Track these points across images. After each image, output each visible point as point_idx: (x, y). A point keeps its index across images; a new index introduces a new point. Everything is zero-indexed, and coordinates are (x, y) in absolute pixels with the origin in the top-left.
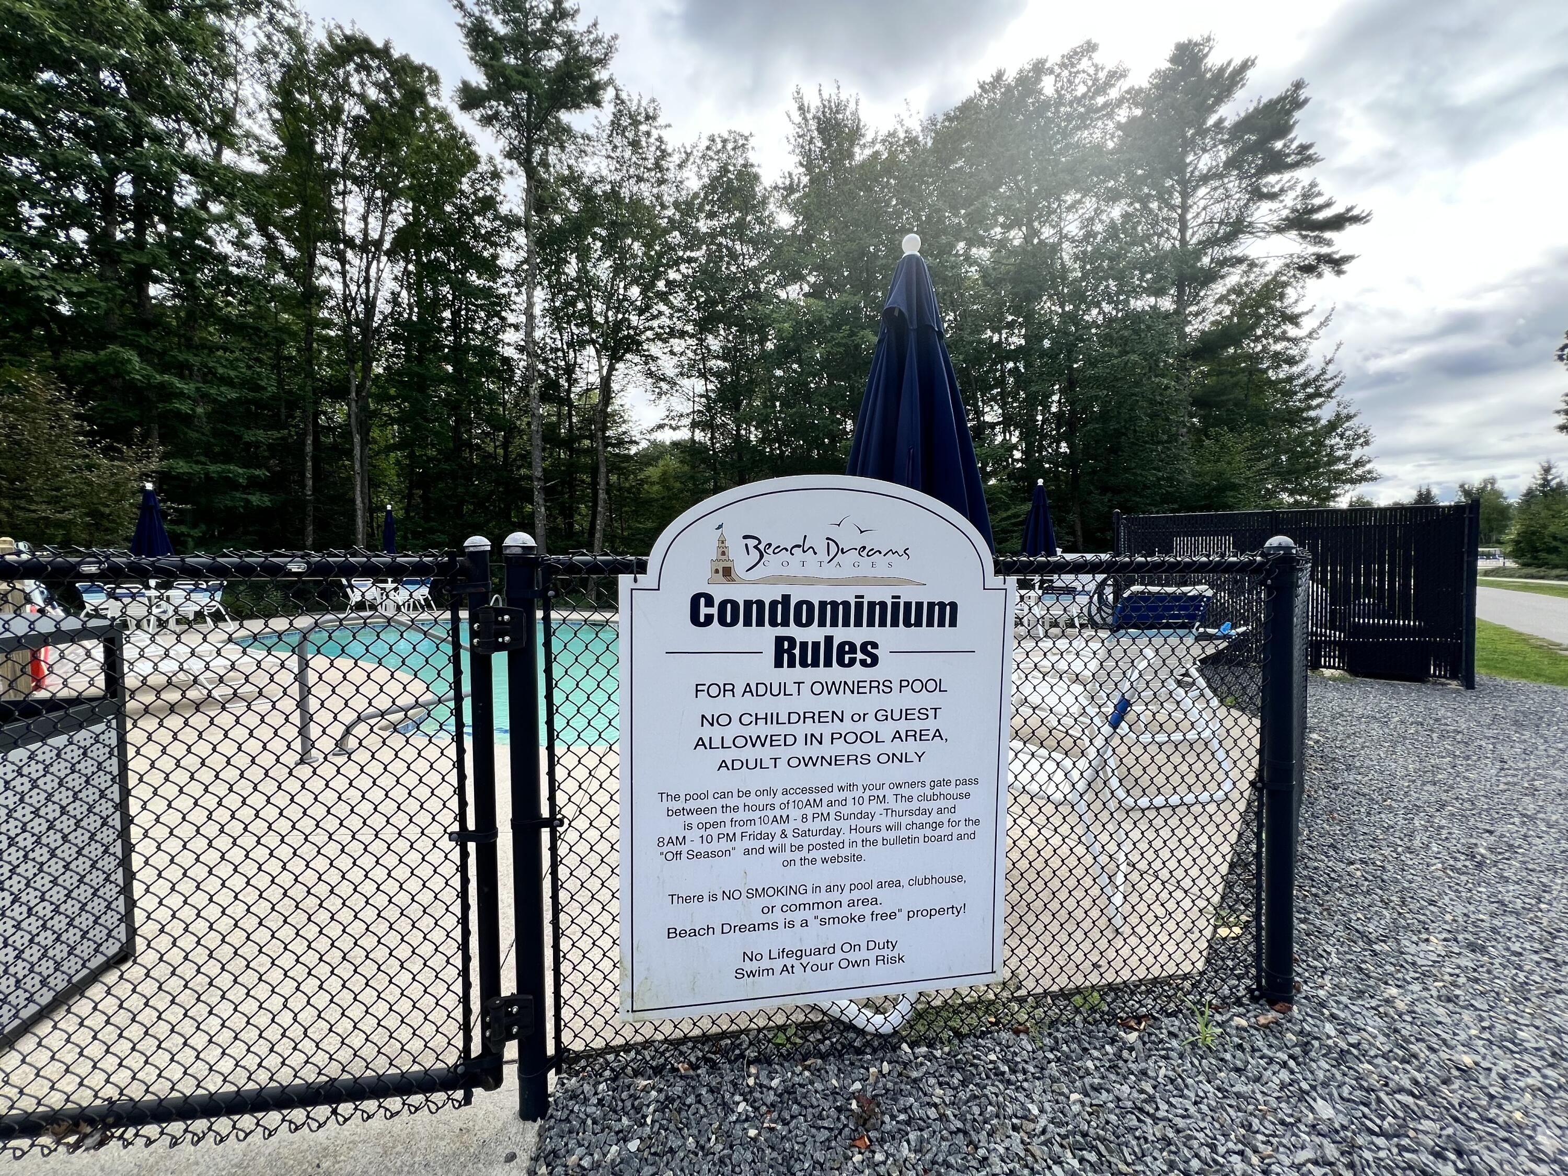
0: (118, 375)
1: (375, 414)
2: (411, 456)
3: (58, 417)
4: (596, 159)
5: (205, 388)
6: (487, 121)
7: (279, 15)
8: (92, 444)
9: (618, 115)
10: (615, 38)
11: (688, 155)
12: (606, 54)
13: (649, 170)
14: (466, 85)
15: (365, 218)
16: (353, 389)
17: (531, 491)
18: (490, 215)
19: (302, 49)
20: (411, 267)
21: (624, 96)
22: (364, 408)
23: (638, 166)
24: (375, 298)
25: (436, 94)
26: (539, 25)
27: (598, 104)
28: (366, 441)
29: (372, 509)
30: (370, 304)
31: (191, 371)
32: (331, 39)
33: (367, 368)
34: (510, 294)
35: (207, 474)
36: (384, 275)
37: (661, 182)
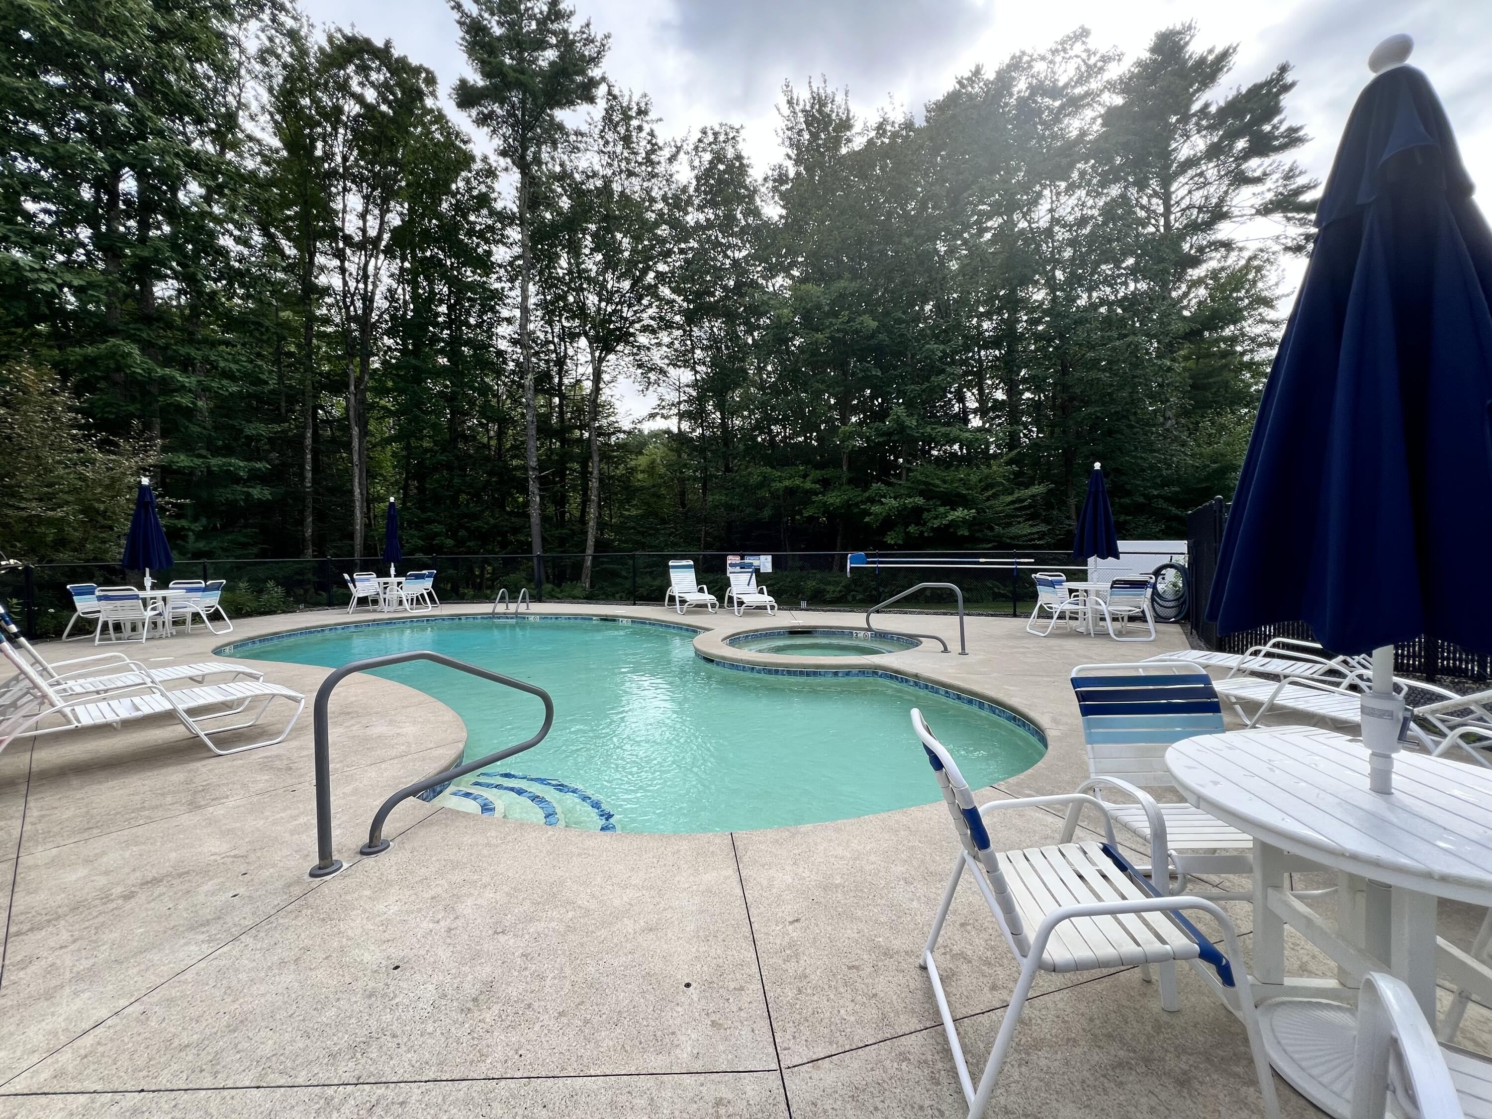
0: (119, 369)
1: (372, 406)
2: (408, 447)
3: (51, 410)
4: (589, 154)
5: (207, 381)
6: (483, 120)
7: (282, 17)
8: (87, 437)
9: (610, 111)
10: (607, 37)
11: (679, 149)
12: (599, 53)
13: (640, 164)
14: (463, 82)
15: (363, 216)
16: (352, 383)
17: (526, 480)
18: (485, 212)
19: (303, 52)
20: (407, 265)
21: (616, 91)
22: (362, 401)
23: (628, 161)
24: (373, 293)
25: (433, 94)
26: (534, 25)
27: (591, 100)
28: (364, 433)
29: (370, 500)
30: (368, 299)
31: (193, 365)
32: (330, 39)
33: (365, 363)
34: (503, 288)
35: (208, 467)
36: (382, 272)
37: (653, 175)
